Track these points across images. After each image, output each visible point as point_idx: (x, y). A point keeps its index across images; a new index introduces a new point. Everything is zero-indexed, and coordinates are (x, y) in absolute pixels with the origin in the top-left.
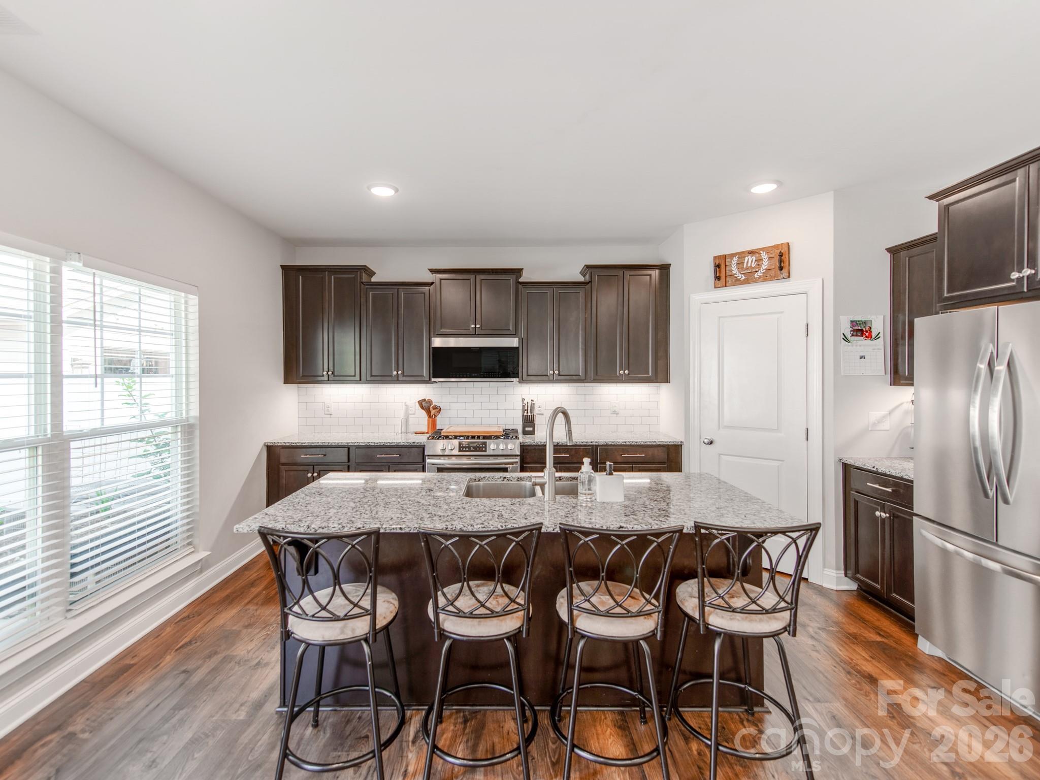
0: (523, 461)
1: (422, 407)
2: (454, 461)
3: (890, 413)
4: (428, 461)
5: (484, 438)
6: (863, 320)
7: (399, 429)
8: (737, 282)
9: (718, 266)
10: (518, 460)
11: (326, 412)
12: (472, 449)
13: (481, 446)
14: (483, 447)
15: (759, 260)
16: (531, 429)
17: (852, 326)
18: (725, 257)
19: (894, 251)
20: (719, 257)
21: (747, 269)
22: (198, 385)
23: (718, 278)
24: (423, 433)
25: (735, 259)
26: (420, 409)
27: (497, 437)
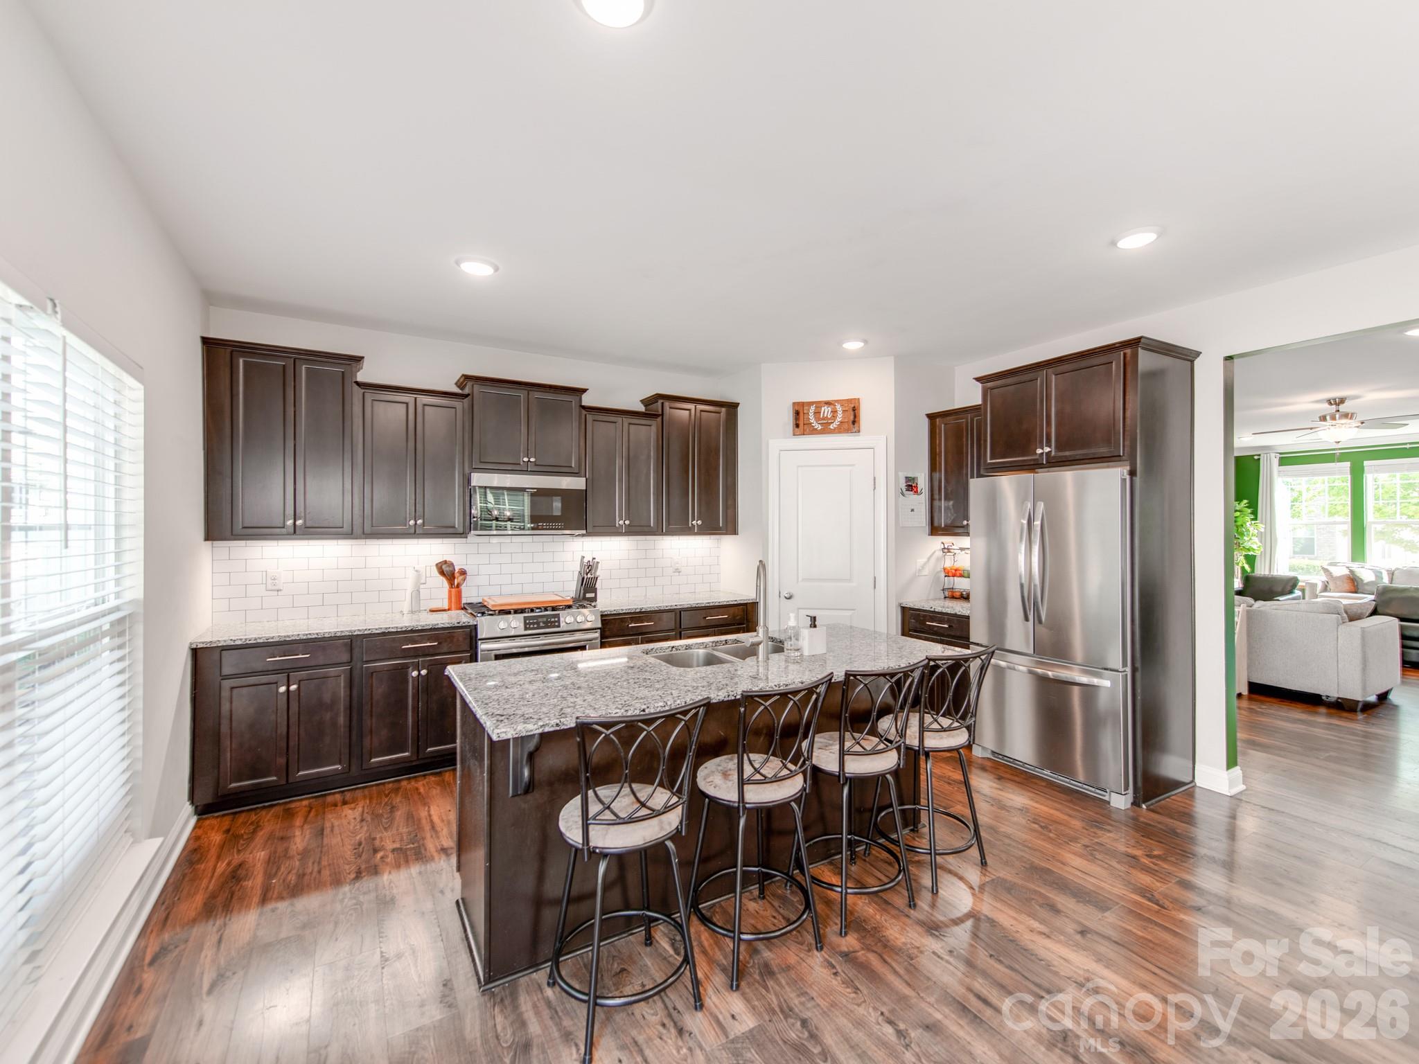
0: (602, 637)
1: (442, 573)
2: (522, 642)
3: (929, 559)
4: (483, 646)
5: (554, 609)
6: (912, 476)
7: (406, 607)
8: (814, 432)
9: (797, 413)
10: (597, 635)
11: (270, 587)
12: (542, 624)
13: (553, 620)
14: (555, 622)
15: (834, 412)
16: (592, 595)
17: (906, 482)
18: (803, 404)
19: (932, 417)
20: (798, 404)
21: (823, 419)
22: (142, 545)
23: (797, 426)
24: (444, 610)
25: (813, 408)
26: (438, 575)
27: (570, 607)
